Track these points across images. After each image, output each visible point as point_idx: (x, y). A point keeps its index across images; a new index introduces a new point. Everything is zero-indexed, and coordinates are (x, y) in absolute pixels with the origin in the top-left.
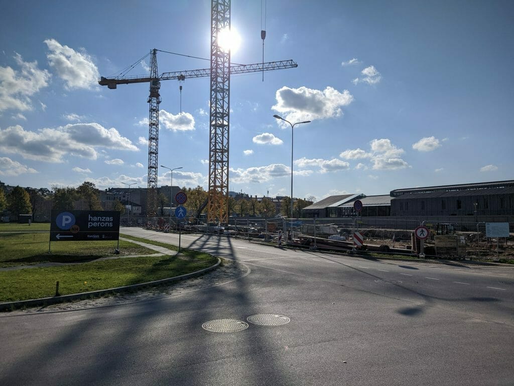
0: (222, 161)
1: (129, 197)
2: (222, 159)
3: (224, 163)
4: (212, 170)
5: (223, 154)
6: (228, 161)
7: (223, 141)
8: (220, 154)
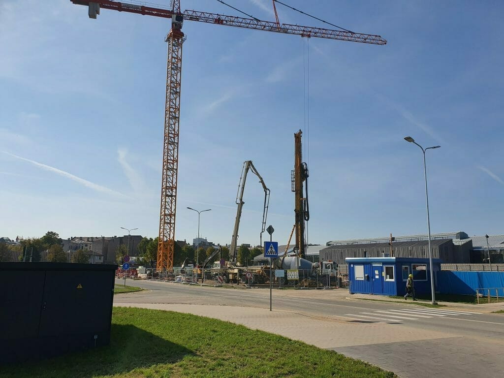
0: (170, 223)
1: (91, 245)
2: (170, 221)
3: (172, 225)
4: (161, 230)
5: (171, 218)
6: (174, 223)
7: (171, 208)
8: (169, 217)
